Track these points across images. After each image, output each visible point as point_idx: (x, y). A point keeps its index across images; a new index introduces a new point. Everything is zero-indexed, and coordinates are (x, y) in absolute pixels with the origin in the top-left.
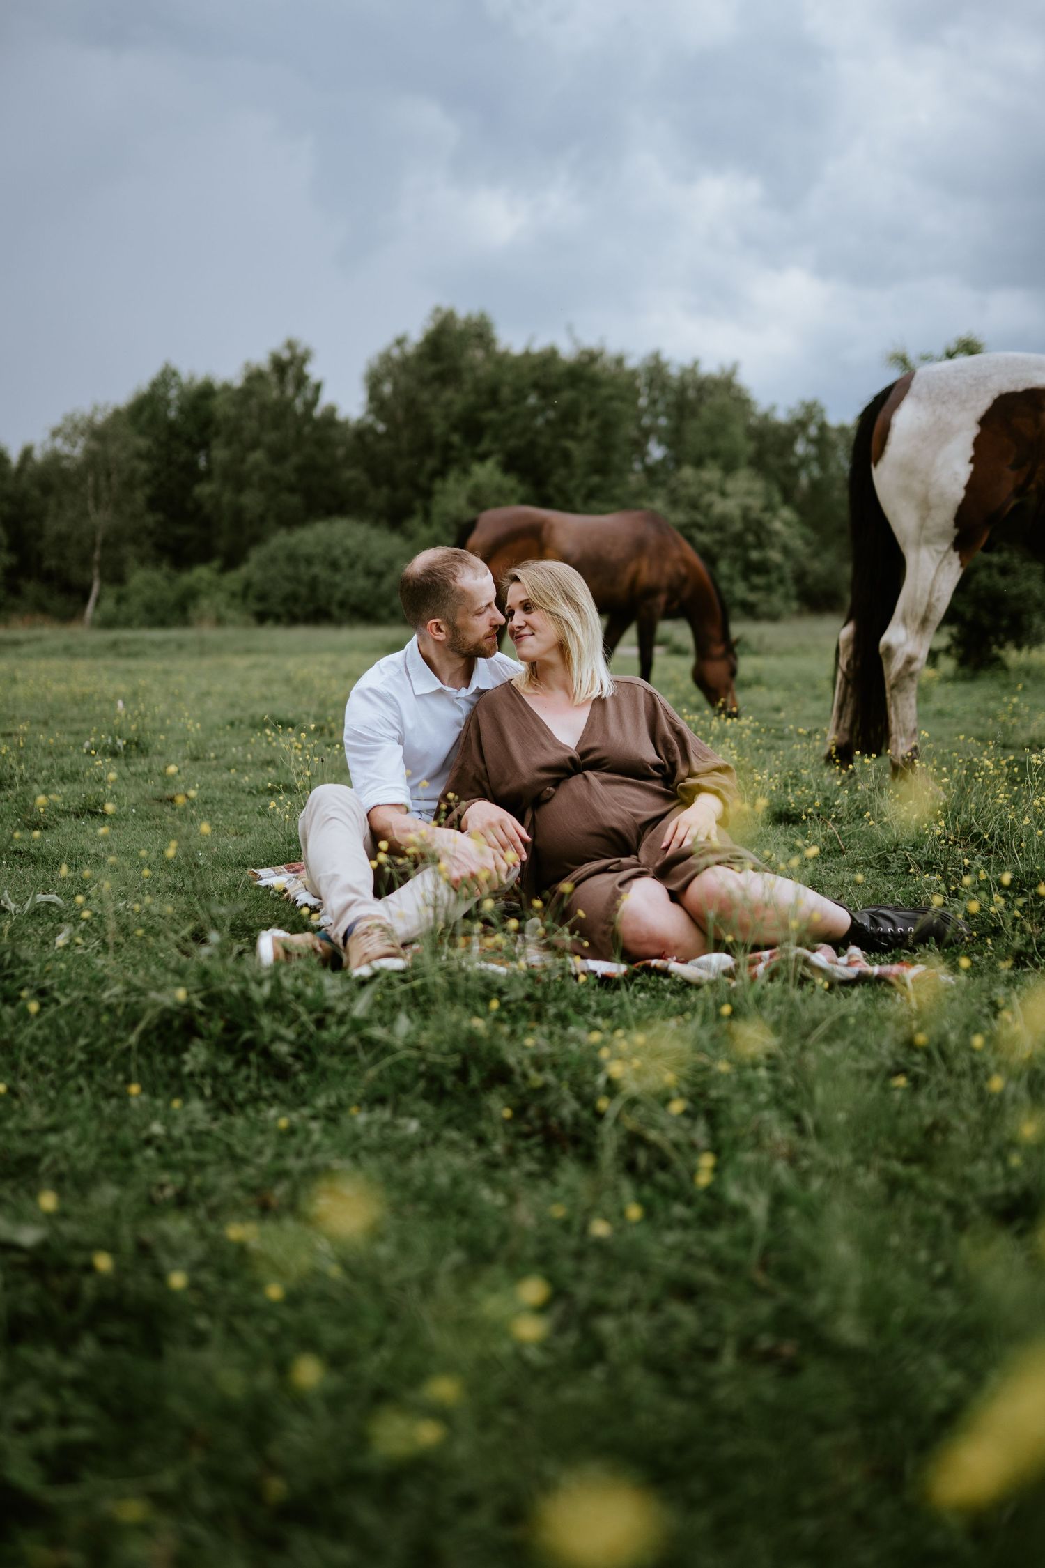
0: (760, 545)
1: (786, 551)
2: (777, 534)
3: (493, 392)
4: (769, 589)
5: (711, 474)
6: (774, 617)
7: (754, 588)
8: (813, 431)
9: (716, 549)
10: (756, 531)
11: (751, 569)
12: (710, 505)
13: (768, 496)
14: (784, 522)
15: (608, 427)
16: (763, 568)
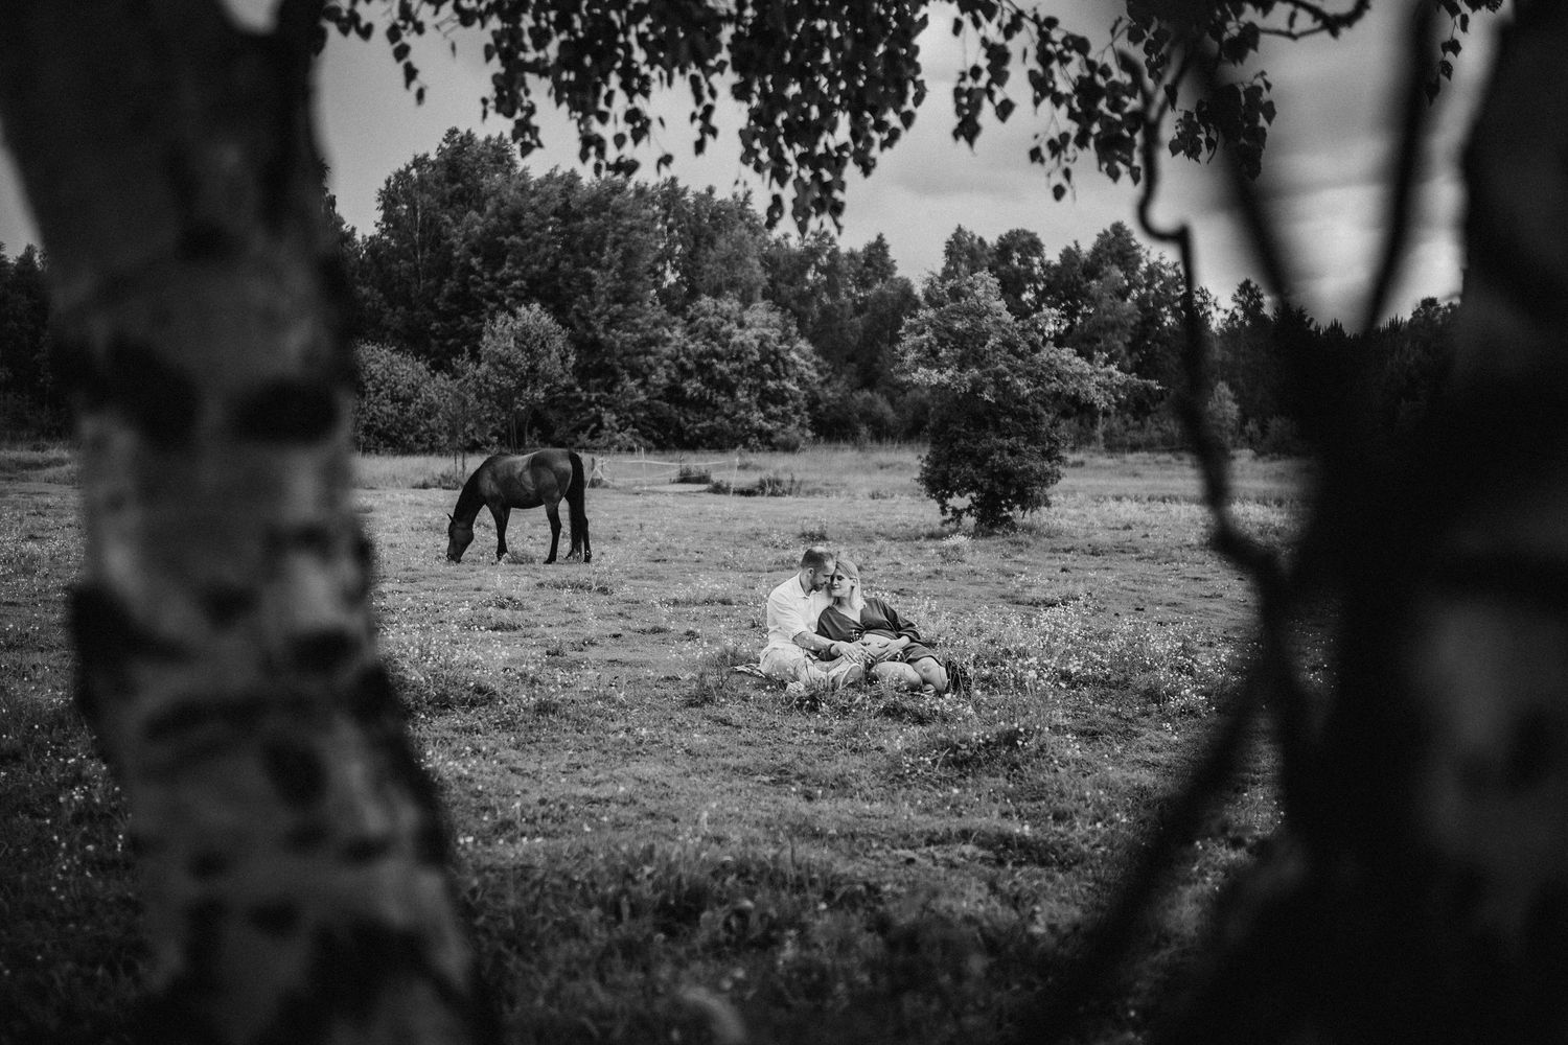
0: (777, 376)
1: (801, 381)
2: (794, 363)
3: (516, 217)
4: (785, 418)
5: (730, 304)
6: (790, 448)
7: (770, 417)
8: (824, 260)
9: (733, 379)
10: (773, 360)
11: (768, 398)
12: (729, 335)
13: (785, 328)
14: (801, 352)
15: (630, 256)
16: (779, 397)
